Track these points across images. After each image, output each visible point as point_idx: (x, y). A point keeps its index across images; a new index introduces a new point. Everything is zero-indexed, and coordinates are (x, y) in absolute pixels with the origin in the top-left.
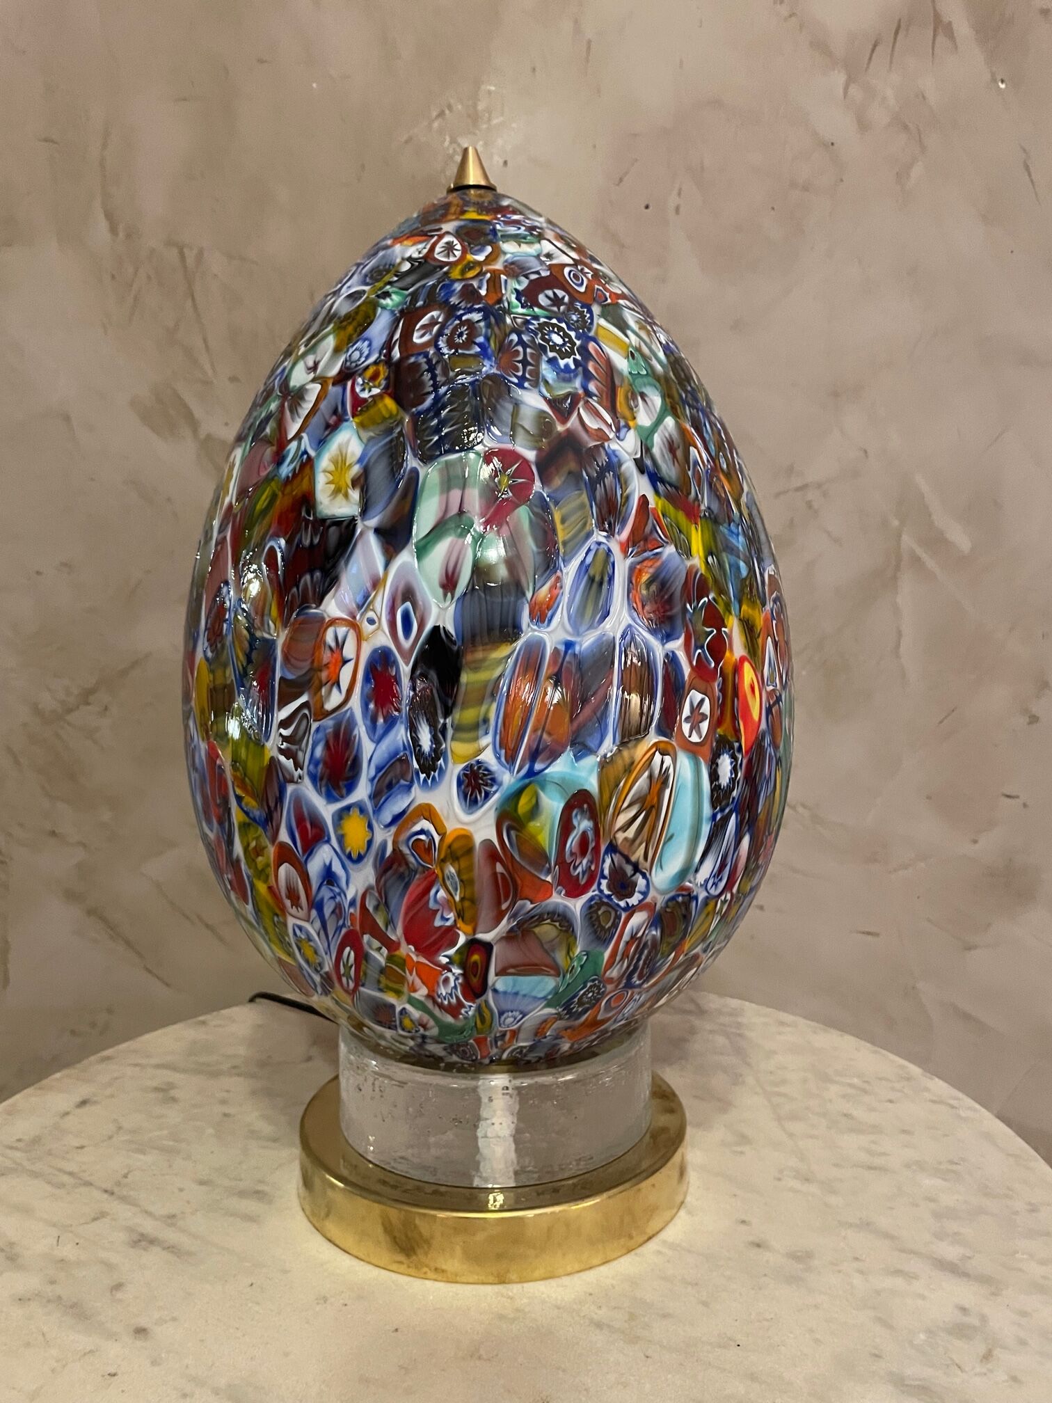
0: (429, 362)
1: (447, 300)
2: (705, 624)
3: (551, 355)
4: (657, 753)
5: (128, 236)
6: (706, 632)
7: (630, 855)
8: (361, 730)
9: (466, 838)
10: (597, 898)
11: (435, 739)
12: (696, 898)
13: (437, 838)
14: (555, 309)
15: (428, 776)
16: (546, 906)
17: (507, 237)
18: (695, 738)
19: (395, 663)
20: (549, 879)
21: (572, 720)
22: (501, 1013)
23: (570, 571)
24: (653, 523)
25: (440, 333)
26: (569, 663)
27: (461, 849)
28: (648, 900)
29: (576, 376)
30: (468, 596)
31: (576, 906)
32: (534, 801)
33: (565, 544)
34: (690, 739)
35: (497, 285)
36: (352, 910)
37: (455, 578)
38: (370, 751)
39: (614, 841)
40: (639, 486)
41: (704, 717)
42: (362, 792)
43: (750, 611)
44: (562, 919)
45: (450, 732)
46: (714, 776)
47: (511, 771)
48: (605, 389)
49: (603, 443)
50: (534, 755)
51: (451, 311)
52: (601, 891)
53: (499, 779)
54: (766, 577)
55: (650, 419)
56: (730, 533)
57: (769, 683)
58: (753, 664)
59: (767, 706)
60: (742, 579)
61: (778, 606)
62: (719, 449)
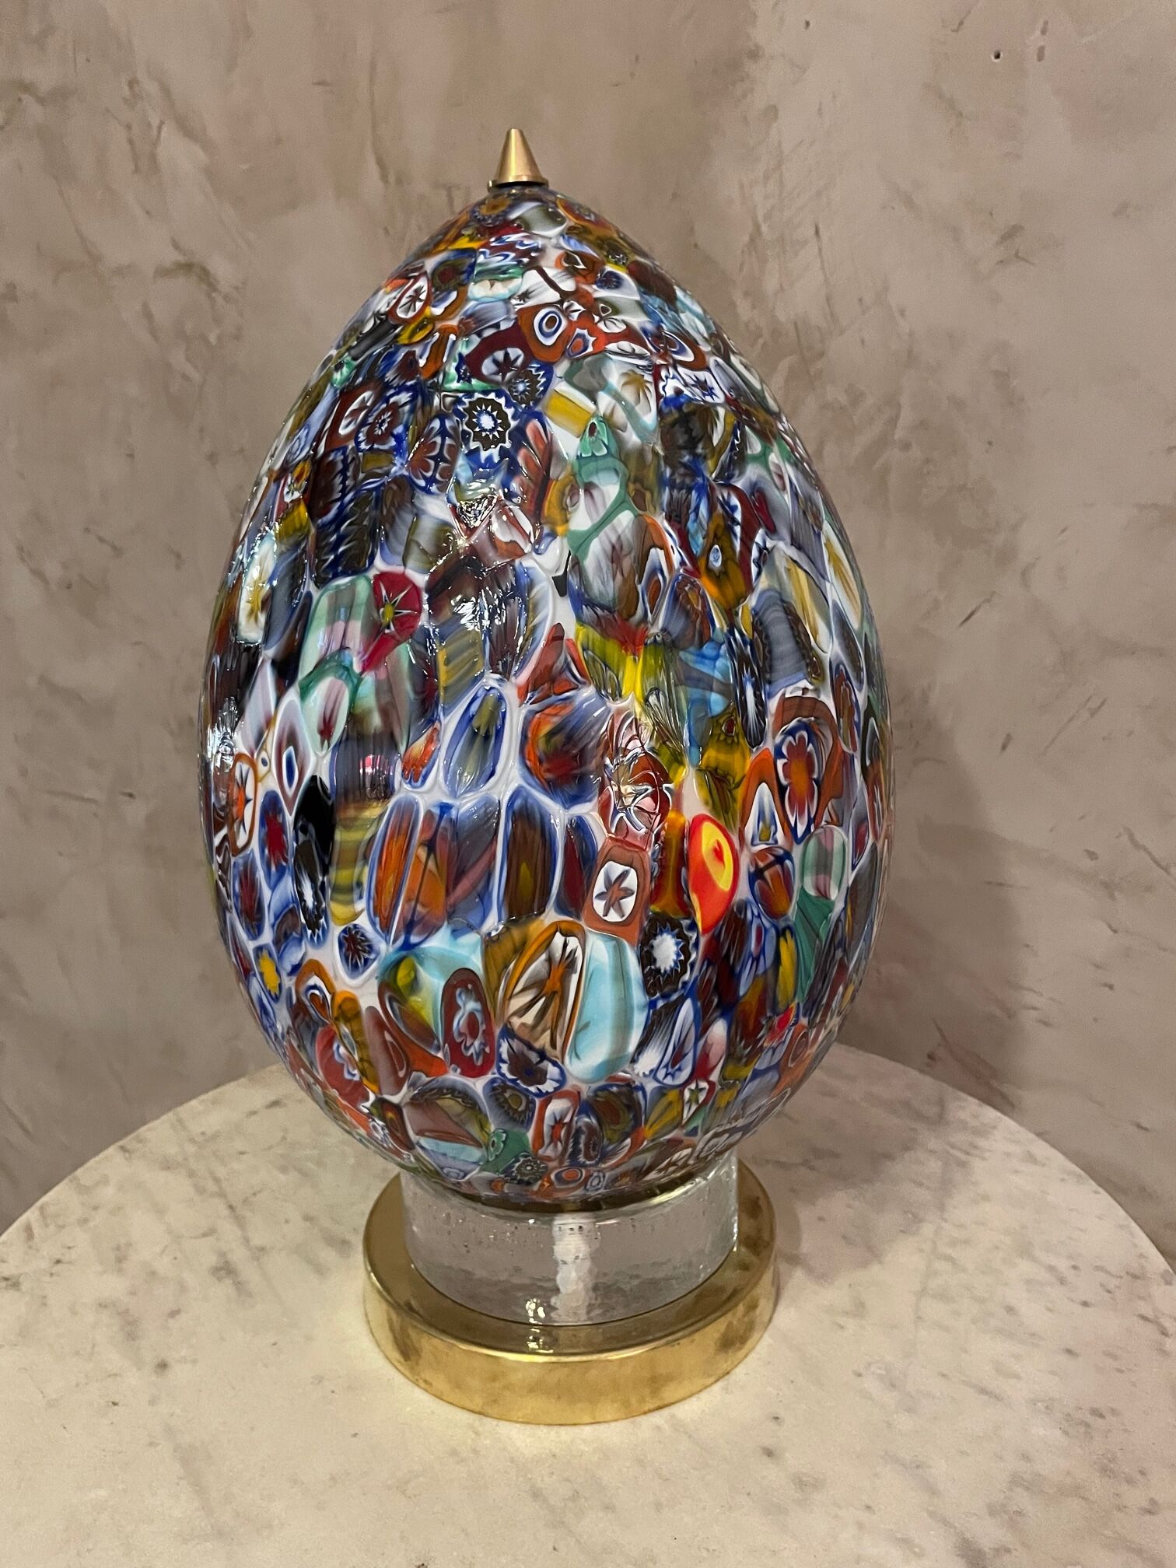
0: (344, 461)
1: (385, 374)
3: (473, 445)
4: (558, 934)
5: (399, 182)
6: (635, 791)
7: (532, 1043)
8: (261, 874)
9: (353, 1001)
10: (499, 1081)
11: (316, 896)
12: (642, 1088)
13: (329, 997)
14: (499, 378)
15: (314, 932)
16: (443, 1081)
17: (484, 274)
18: (613, 917)
19: (281, 811)
20: (440, 1055)
21: (448, 893)
22: (442, 1168)
23: (450, 723)
24: (566, 659)
25: (363, 423)
26: (445, 829)
27: (349, 1011)
28: (567, 1087)
29: (496, 473)
30: (342, 745)
31: (478, 1086)
32: (413, 975)
33: (446, 689)
34: (605, 918)
35: (441, 349)
36: (285, 1042)
37: (332, 723)
38: (272, 897)
39: (509, 1026)
40: (556, 612)
41: (628, 893)
42: (267, 936)
43: (722, 757)
44: (466, 1098)
45: (329, 892)
46: (647, 958)
47: (387, 942)
48: (532, 485)
49: (513, 561)
50: (409, 926)
51: (383, 390)
52: (503, 1075)
53: (376, 947)
54: (773, 705)
55: (591, 518)
56: (699, 659)
57: (757, 841)
58: (722, 823)
59: (752, 870)
60: (712, 717)
61: (802, 738)
62: (716, 538)
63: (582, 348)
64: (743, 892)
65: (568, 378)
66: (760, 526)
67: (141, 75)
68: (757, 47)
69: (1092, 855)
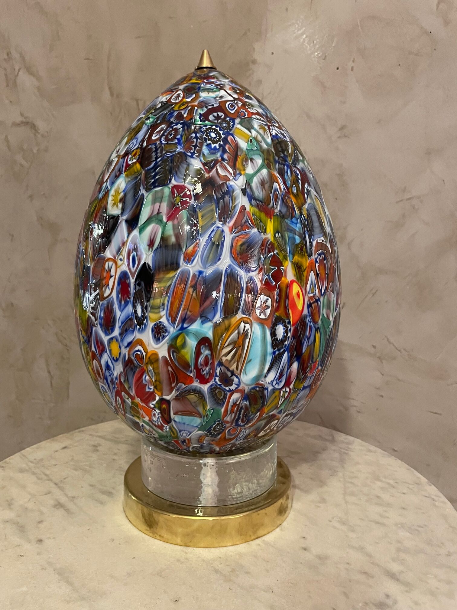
0: (156, 148)
1: (170, 119)
2: (271, 264)
3: (208, 142)
4: (242, 322)
5: (118, 96)
6: (272, 268)
7: (229, 367)
8: (116, 306)
9: (156, 354)
10: (214, 385)
11: (143, 312)
12: (267, 389)
13: (144, 354)
14: (216, 121)
15: (140, 327)
16: (192, 386)
17: (204, 90)
18: (262, 317)
19: (129, 278)
20: (191, 375)
21: (200, 306)
22: (180, 431)
23: (203, 240)
24: (247, 218)
25: (163, 135)
26: (201, 281)
27: (153, 359)
28: (240, 388)
29: (218, 152)
30: (159, 250)
31: (205, 388)
32: (183, 341)
34: (260, 317)
35: (193, 112)
36: (116, 381)
37: (153, 242)
38: (119, 315)
39: (221, 361)
40: (242, 201)
41: (268, 307)
42: (116, 332)
43: (300, 259)
44: (199, 393)
45: (149, 309)
46: (273, 334)
47: (174, 327)
48: (231, 157)
49: (226, 182)
50: (183, 320)
51: (170, 125)
52: (216, 382)
53: (168, 329)
54: (314, 243)
55: (253, 170)
56: (292, 223)
57: (310, 292)
58: (300, 284)
59: (309, 303)
60: (296, 244)
61: (323, 257)
62: (294, 183)
63: (244, 115)
64: (305, 312)
65: (240, 123)
66: (306, 182)
67: (13, 51)
68: (255, 60)
69: (374, 347)
